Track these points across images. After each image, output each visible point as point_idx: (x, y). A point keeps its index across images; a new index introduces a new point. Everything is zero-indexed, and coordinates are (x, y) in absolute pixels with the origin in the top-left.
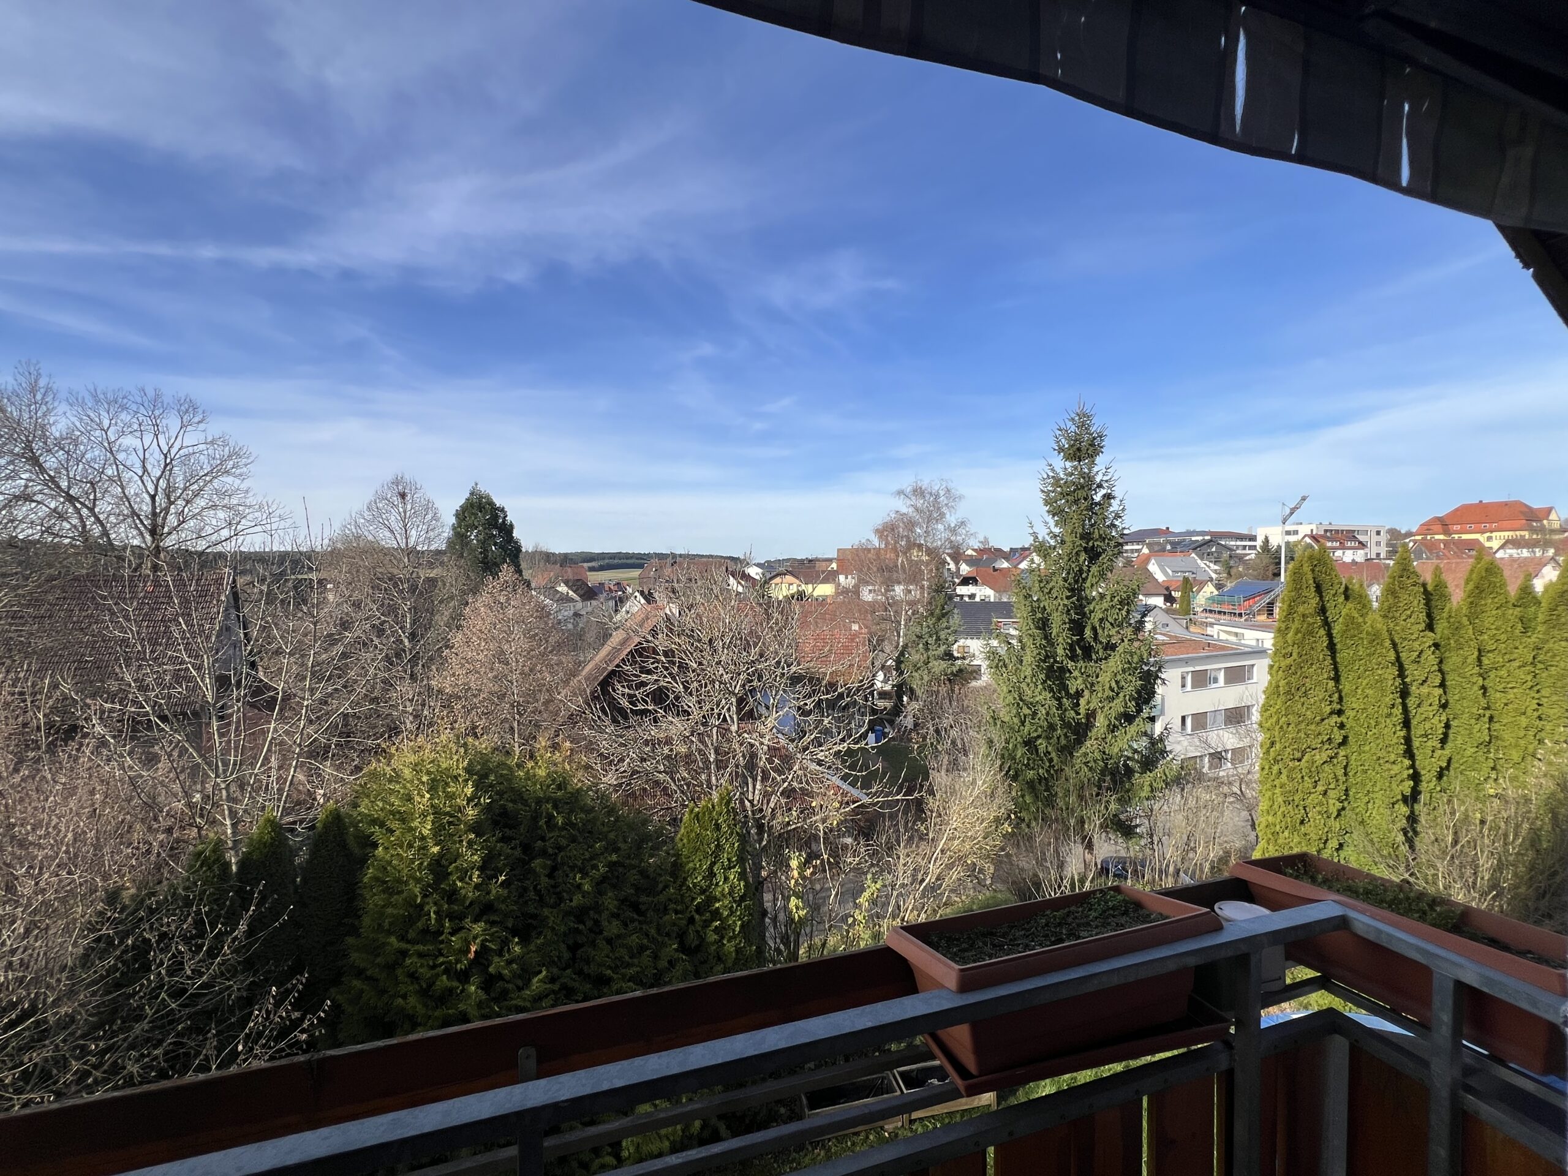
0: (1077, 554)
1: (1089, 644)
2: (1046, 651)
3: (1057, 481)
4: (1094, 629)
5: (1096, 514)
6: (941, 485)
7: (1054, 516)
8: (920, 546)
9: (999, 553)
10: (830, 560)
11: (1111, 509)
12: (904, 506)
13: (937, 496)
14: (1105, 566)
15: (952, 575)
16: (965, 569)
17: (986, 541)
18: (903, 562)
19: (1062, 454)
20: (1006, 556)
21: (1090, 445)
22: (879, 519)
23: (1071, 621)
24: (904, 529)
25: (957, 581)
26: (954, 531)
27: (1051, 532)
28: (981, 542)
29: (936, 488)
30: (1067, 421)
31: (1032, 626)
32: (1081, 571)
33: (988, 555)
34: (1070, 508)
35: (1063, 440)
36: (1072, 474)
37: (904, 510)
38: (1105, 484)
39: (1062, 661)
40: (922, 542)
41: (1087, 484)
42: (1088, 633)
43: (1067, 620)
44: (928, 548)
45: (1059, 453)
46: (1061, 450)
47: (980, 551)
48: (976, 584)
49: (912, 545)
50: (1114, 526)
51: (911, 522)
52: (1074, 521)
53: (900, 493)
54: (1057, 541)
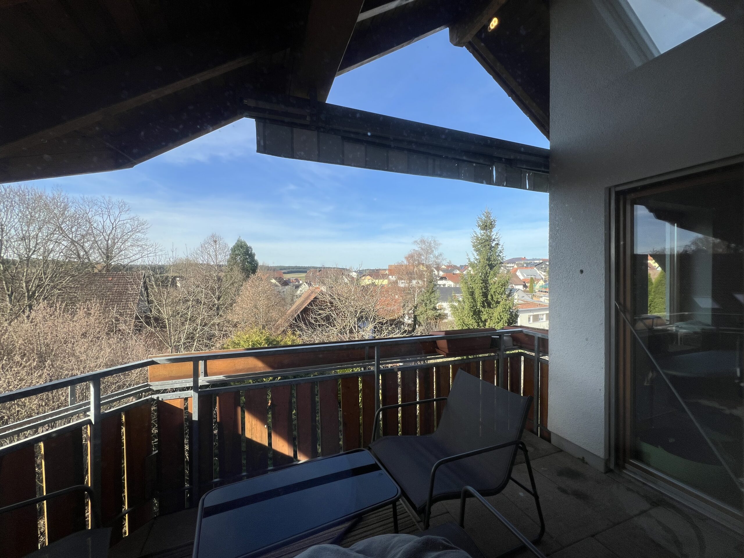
0: (485, 266)
1: (490, 301)
2: (473, 304)
3: (477, 238)
4: (492, 296)
5: (492, 251)
6: (432, 239)
7: (476, 251)
8: (423, 264)
9: (455, 267)
10: (385, 270)
11: (499, 249)
12: (417, 248)
13: (430, 243)
14: (496, 271)
15: (436, 276)
16: (441, 274)
17: (450, 262)
18: (416, 270)
19: (480, 228)
20: (458, 268)
21: (491, 224)
22: (407, 253)
23: (483, 292)
24: (417, 257)
25: (438, 278)
26: (437, 258)
27: (475, 258)
28: (448, 263)
29: (430, 240)
30: (481, 215)
31: (468, 295)
32: (487, 273)
33: (451, 268)
34: (482, 249)
35: (480, 222)
36: (483, 235)
37: (417, 249)
38: (496, 240)
39: (479, 308)
40: (424, 262)
41: (489, 239)
42: (489, 297)
43: (481, 292)
44: (426, 265)
45: (478, 227)
46: (479, 226)
47: (448, 267)
48: (446, 280)
49: (419, 264)
50: (499, 256)
51: (419, 254)
52: (484, 254)
53: (415, 242)
54: (477, 261)
